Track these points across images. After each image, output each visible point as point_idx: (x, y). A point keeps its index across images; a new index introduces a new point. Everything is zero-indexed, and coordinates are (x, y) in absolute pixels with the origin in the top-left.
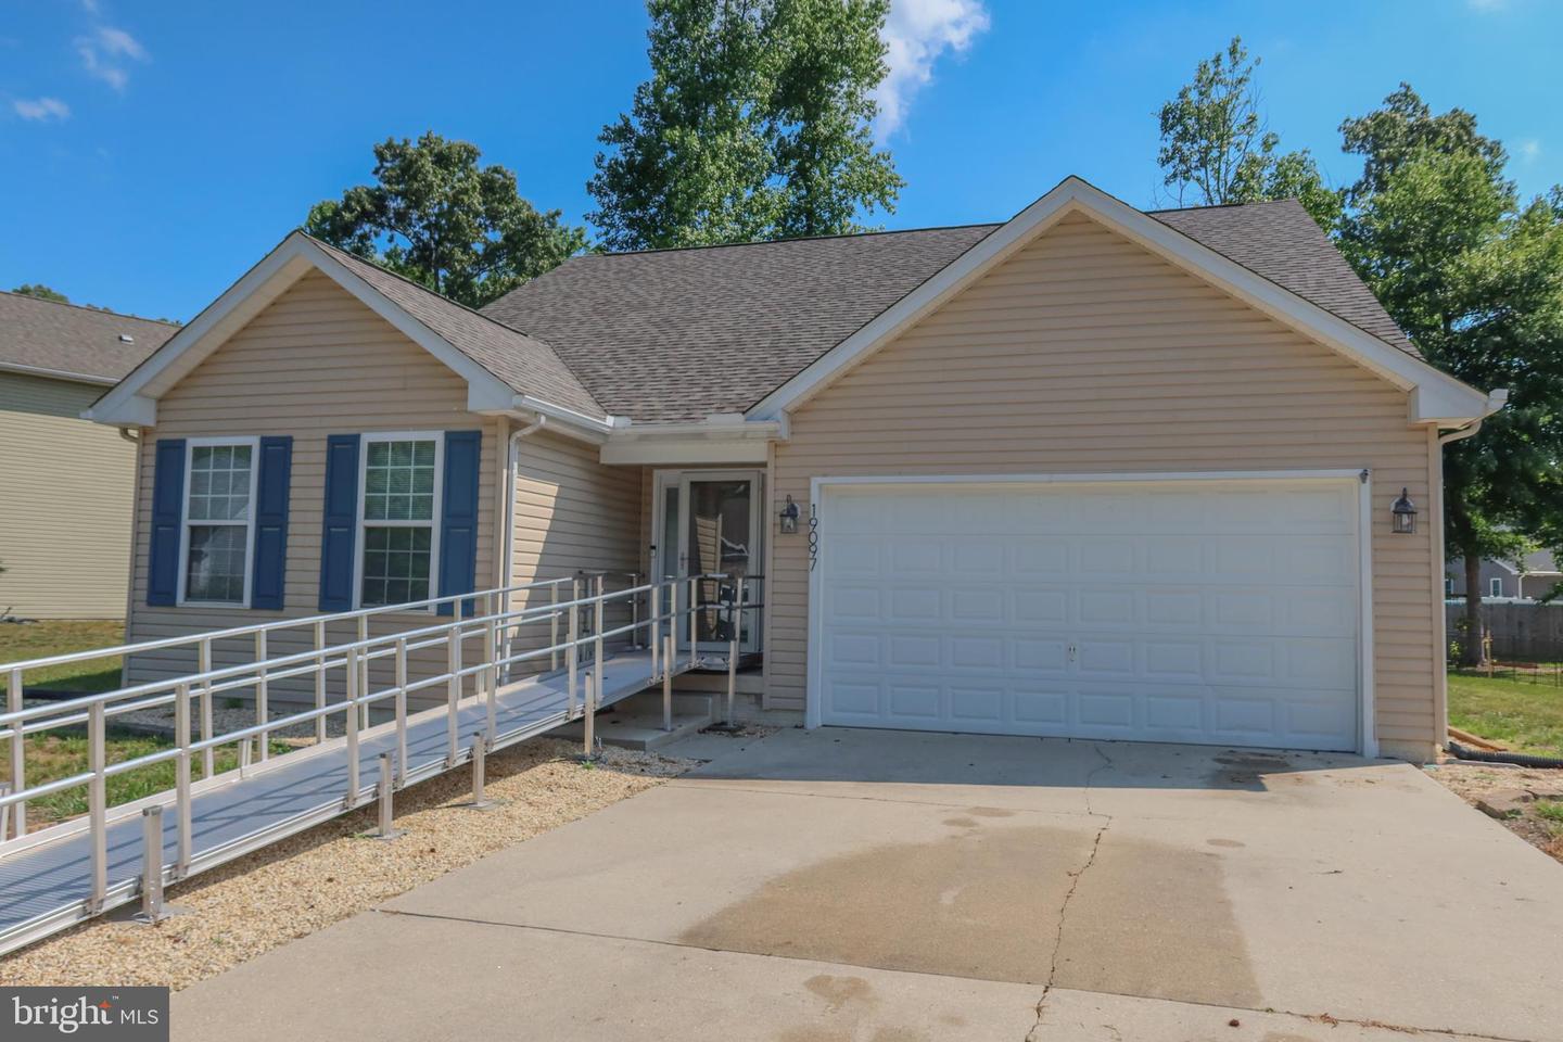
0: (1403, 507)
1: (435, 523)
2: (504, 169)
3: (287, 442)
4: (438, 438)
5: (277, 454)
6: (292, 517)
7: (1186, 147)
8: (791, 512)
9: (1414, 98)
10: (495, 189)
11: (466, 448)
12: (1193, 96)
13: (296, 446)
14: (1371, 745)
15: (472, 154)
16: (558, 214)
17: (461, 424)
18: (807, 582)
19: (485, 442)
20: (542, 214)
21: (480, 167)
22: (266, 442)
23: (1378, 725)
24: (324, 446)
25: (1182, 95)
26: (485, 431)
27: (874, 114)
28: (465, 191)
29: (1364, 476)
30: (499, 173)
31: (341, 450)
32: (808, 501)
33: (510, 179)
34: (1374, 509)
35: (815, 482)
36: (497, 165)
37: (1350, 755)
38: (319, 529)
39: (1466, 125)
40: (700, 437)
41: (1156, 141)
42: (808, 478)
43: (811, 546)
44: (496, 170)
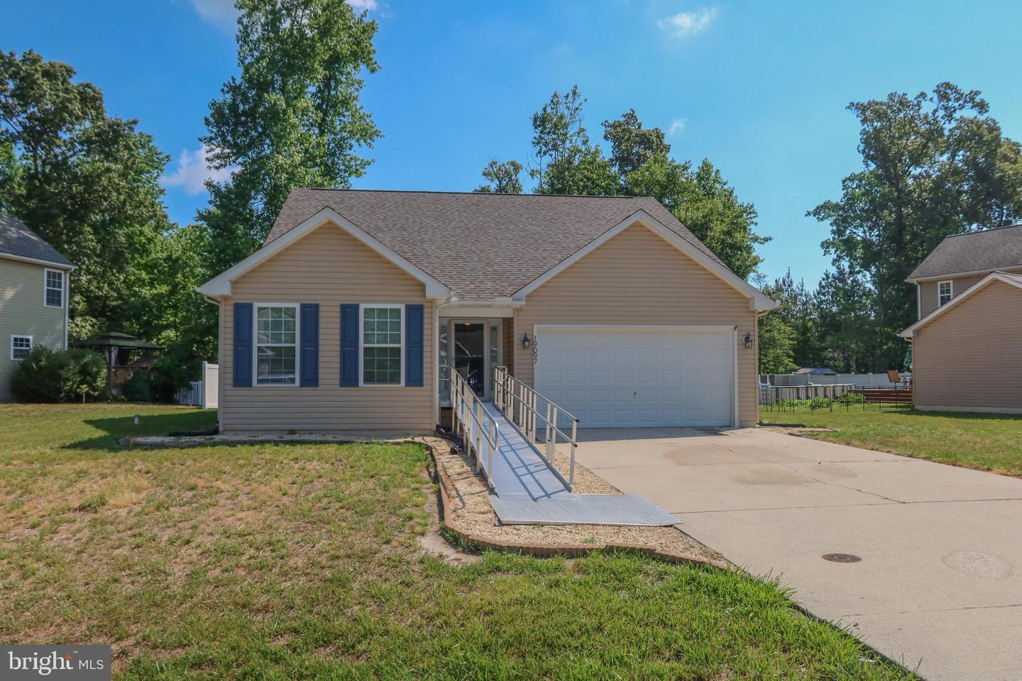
0: (747, 339)
1: (402, 345)
2: (94, 85)
3: (316, 307)
4: (402, 307)
5: (311, 313)
6: (321, 342)
7: (545, 136)
8: (525, 339)
10: (90, 99)
11: (416, 313)
12: (549, 110)
13: (321, 309)
14: (737, 423)
15: (70, 72)
16: (135, 122)
17: (416, 300)
18: (533, 369)
19: (425, 310)
20: (124, 121)
21: (74, 82)
22: (303, 307)
23: (740, 416)
24: (338, 309)
25: (545, 109)
26: (425, 305)
27: (361, 87)
28: (70, 101)
29: (735, 328)
30: (89, 88)
31: (349, 313)
32: (533, 335)
33: (99, 93)
34: (738, 340)
35: (536, 327)
36: (89, 82)
37: (731, 426)
38: (338, 348)
40: (489, 306)
41: (532, 133)
42: (532, 325)
43: (534, 354)
44: (88, 86)
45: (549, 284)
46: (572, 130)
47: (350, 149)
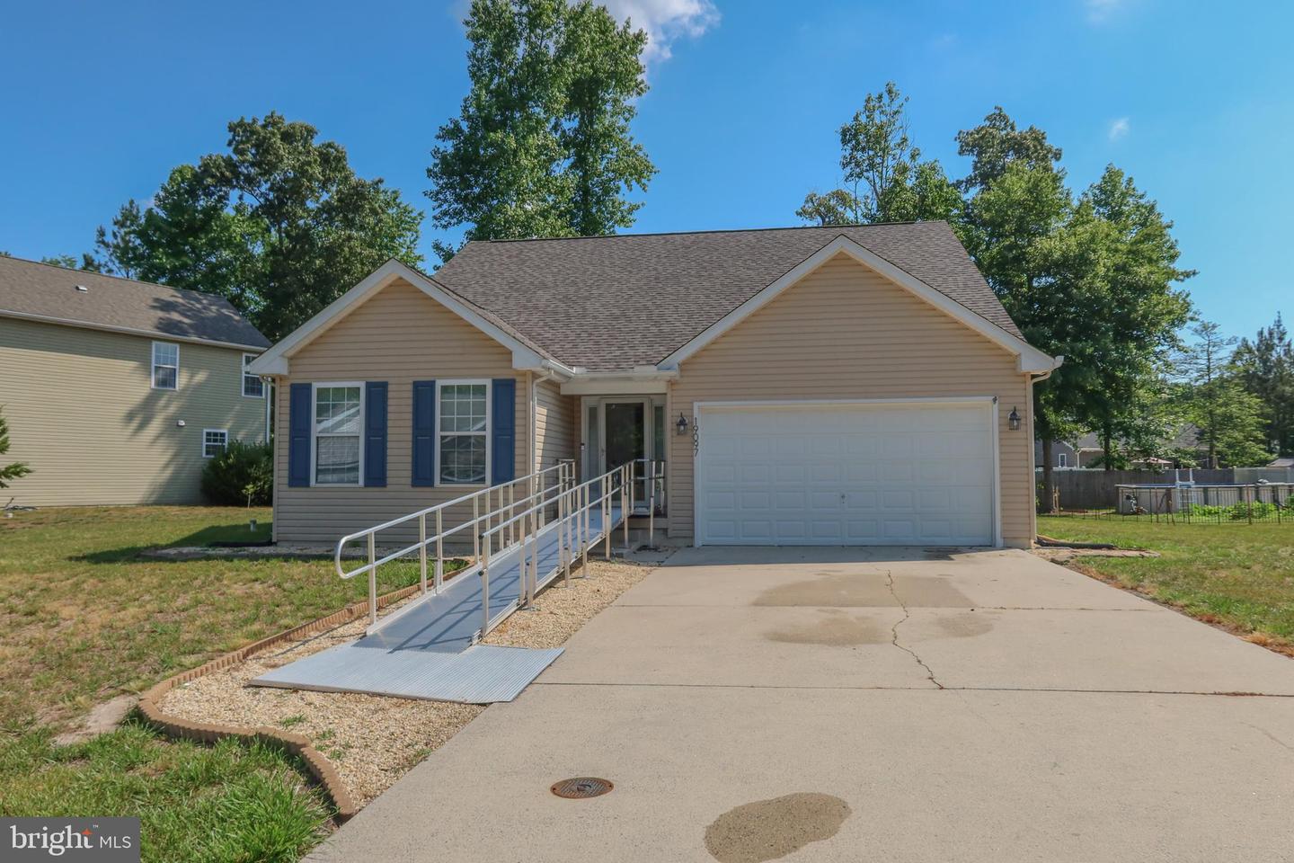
0: (1014, 416)
1: (488, 434)
2: (336, 144)
3: (384, 385)
4: (488, 383)
5: (377, 395)
6: (390, 431)
7: (859, 155)
8: (682, 423)
9: (1005, 117)
10: (331, 160)
11: (505, 391)
12: (863, 119)
13: (390, 388)
14: (999, 541)
15: (311, 132)
16: (381, 181)
17: (504, 374)
18: (692, 463)
19: (518, 386)
20: (369, 182)
21: (316, 143)
22: (369, 385)
23: (1003, 531)
24: (410, 387)
25: (856, 118)
26: (518, 379)
27: (633, 116)
28: (309, 163)
29: (995, 400)
30: (332, 147)
31: (423, 393)
32: (692, 416)
33: (342, 153)
34: (1000, 417)
35: (696, 405)
36: (330, 141)
37: (990, 546)
38: (410, 438)
39: (1039, 139)
40: (629, 379)
41: (840, 152)
42: (692, 403)
43: (694, 442)
44: (330, 145)
45: (714, 347)
46: (893, 141)
47: (617, 192)
